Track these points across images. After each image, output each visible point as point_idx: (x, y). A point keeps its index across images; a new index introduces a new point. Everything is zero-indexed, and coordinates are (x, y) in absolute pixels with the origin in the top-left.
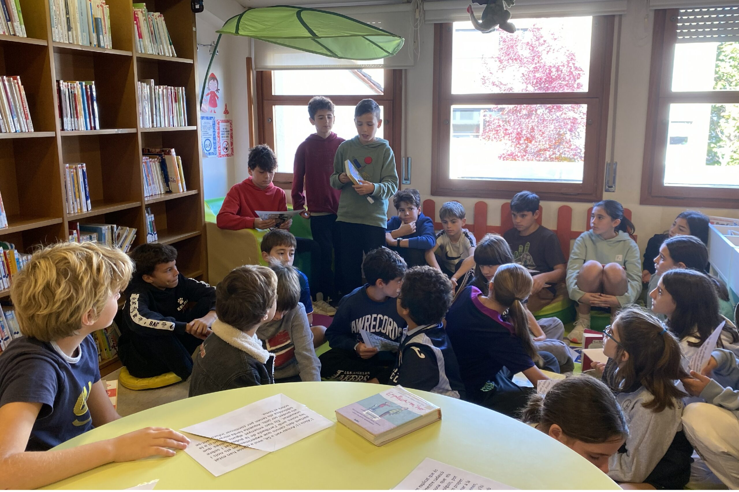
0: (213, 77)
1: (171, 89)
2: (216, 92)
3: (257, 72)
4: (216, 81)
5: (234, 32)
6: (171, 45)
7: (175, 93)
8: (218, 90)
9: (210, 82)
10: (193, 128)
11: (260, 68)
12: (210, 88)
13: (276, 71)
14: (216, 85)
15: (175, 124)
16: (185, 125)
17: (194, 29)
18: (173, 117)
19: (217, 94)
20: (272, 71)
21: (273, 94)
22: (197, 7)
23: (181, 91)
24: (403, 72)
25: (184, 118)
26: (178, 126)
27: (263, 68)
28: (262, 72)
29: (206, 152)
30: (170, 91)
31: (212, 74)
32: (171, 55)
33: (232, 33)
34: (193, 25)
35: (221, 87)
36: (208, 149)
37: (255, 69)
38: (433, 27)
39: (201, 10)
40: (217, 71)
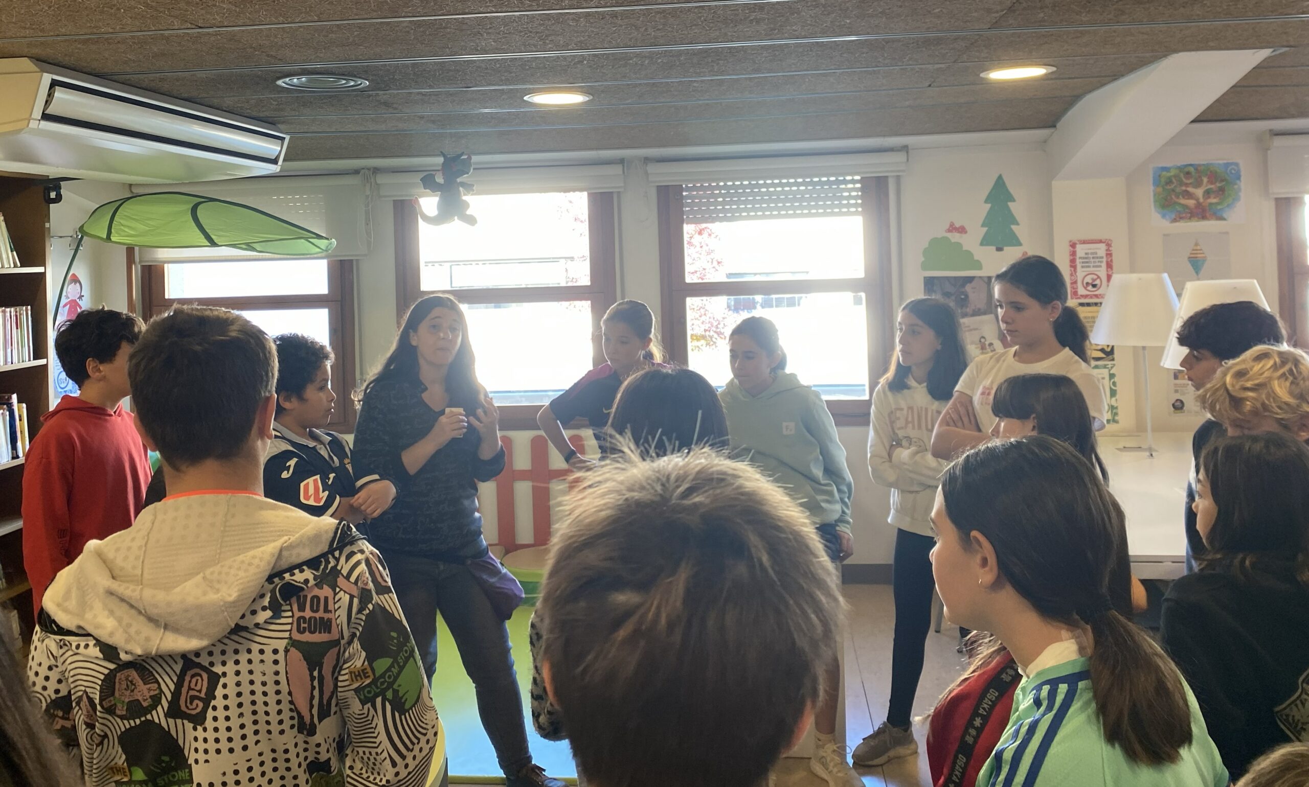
0: (75, 280)
1: (10, 312)
2: (78, 300)
3: (143, 267)
4: (78, 284)
5: (105, 237)
6: (12, 251)
7: (16, 316)
8: (81, 297)
9: (70, 287)
10: (42, 362)
11: (148, 261)
12: (69, 295)
13: (170, 265)
14: (79, 291)
15: (15, 360)
16: (29, 360)
17: (47, 225)
18: (12, 350)
19: (80, 303)
20: (166, 266)
21: (166, 297)
22: (53, 195)
23: (26, 312)
24: (355, 263)
25: (28, 349)
26: (19, 362)
27: (152, 261)
28: (150, 266)
29: (60, 390)
30: (8, 314)
31: (74, 275)
32: (12, 265)
33: (102, 239)
34: (46, 219)
35: (86, 292)
36: (63, 386)
37: (140, 262)
38: (392, 203)
39: (59, 199)
40: (81, 270)
